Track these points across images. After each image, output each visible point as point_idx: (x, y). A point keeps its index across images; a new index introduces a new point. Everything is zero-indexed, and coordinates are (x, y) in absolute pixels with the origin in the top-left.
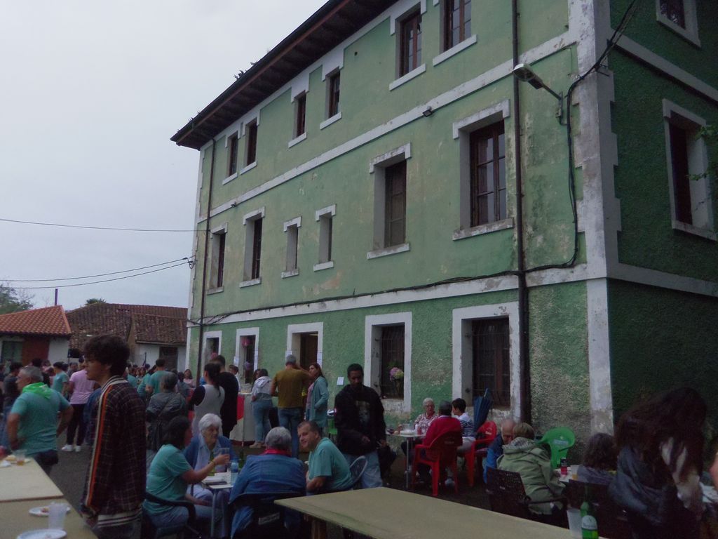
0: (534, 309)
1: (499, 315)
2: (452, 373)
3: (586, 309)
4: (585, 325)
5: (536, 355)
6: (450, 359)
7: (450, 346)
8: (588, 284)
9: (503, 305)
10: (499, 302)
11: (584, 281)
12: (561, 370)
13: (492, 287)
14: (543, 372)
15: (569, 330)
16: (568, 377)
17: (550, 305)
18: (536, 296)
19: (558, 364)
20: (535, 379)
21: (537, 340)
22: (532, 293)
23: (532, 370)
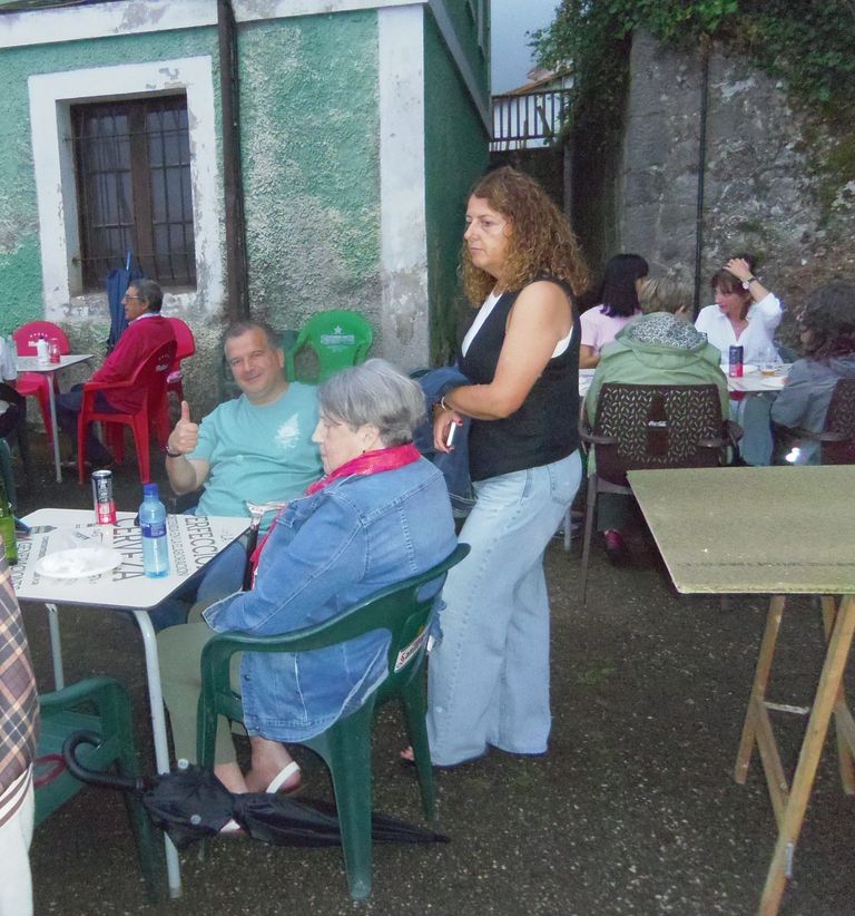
0: (253, 72)
1: (160, 87)
2: (37, 226)
3: (375, 71)
4: (374, 105)
5: (260, 170)
6: (31, 195)
7: (27, 166)
8: (382, 17)
9: (171, 65)
10: (160, 56)
11: (373, 11)
12: (316, 199)
13: (141, 21)
14: (276, 207)
15: (337, 116)
16: (333, 212)
17: (291, 64)
18: (256, 44)
19: (312, 188)
20: (256, 223)
21: (260, 141)
22: (247, 39)
23: (249, 204)
